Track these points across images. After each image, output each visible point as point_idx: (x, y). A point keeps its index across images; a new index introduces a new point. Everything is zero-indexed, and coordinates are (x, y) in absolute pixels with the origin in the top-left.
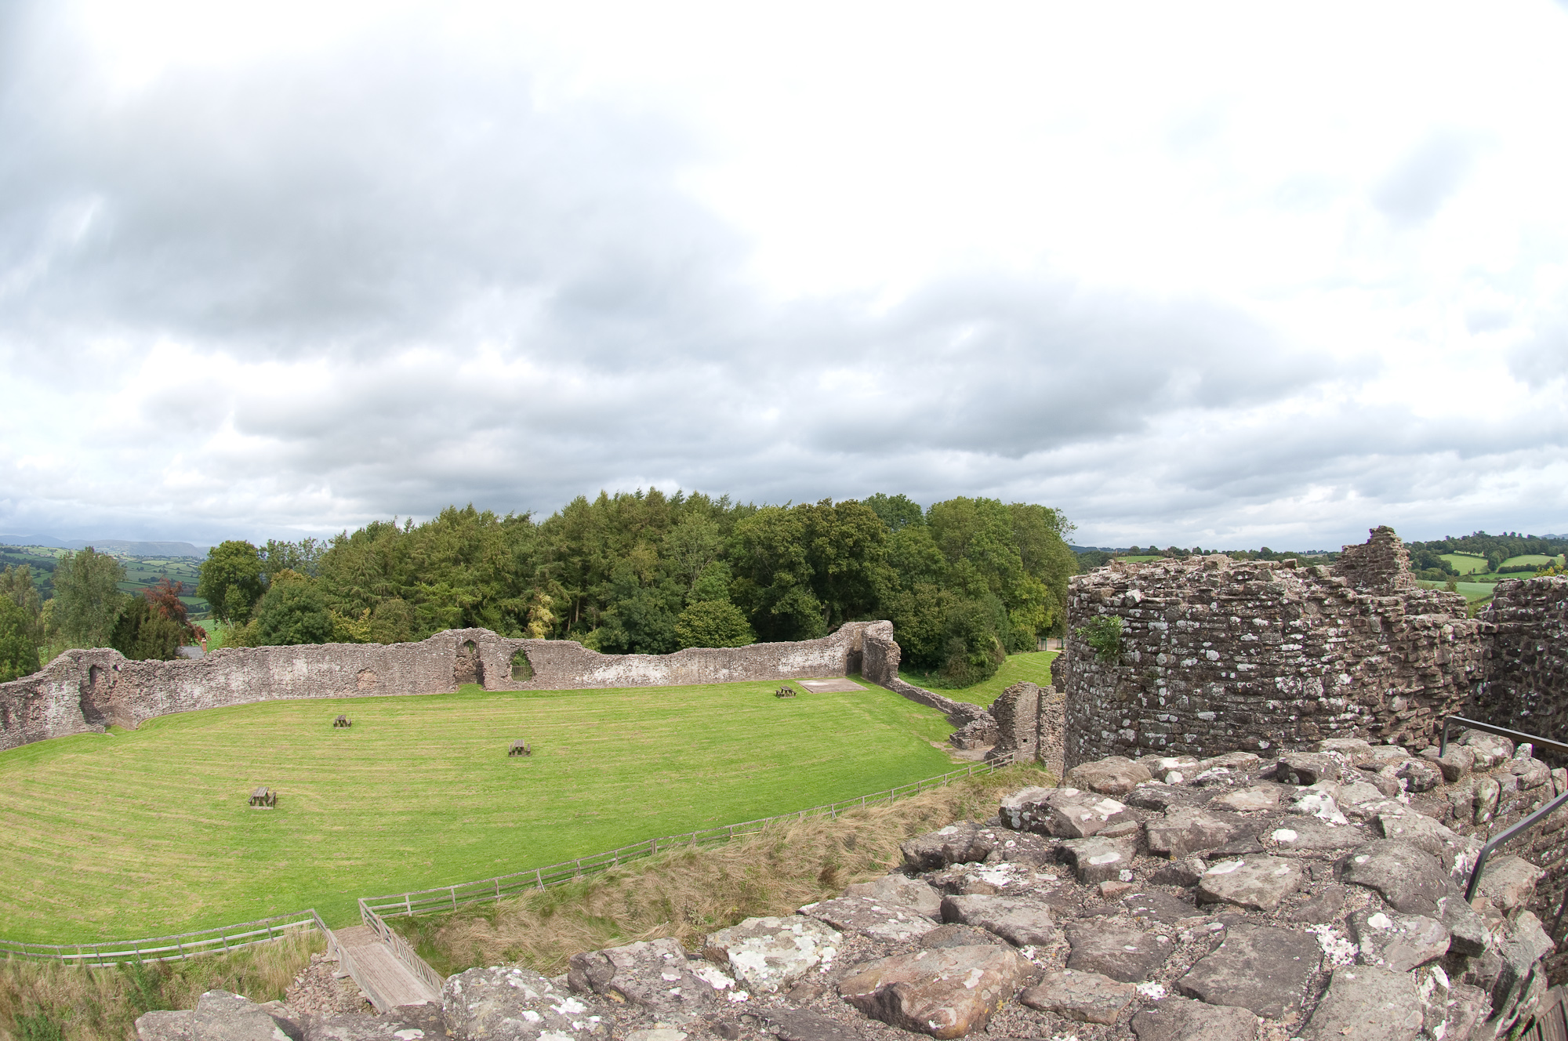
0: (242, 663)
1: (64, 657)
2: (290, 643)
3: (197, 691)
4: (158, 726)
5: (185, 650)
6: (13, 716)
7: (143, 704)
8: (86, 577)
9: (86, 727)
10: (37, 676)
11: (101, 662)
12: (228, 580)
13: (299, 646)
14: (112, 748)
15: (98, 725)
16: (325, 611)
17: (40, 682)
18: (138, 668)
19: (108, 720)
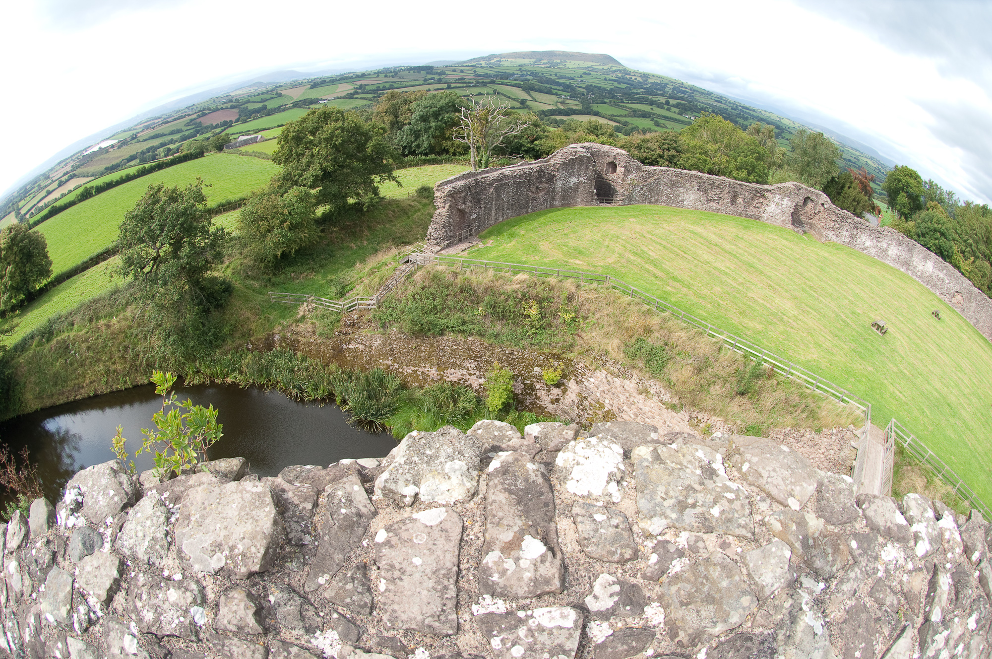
0: (900, 243)
1: (790, 184)
2: (928, 249)
3: (868, 243)
4: (837, 249)
5: (868, 216)
6: (740, 200)
7: (833, 232)
8: (815, 147)
9: (791, 227)
10: (766, 187)
11: (813, 197)
12: (902, 189)
13: (933, 254)
14: (804, 246)
15: (798, 229)
16: (952, 243)
17: (768, 191)
18: (837, 212)
19: (806, 229)
